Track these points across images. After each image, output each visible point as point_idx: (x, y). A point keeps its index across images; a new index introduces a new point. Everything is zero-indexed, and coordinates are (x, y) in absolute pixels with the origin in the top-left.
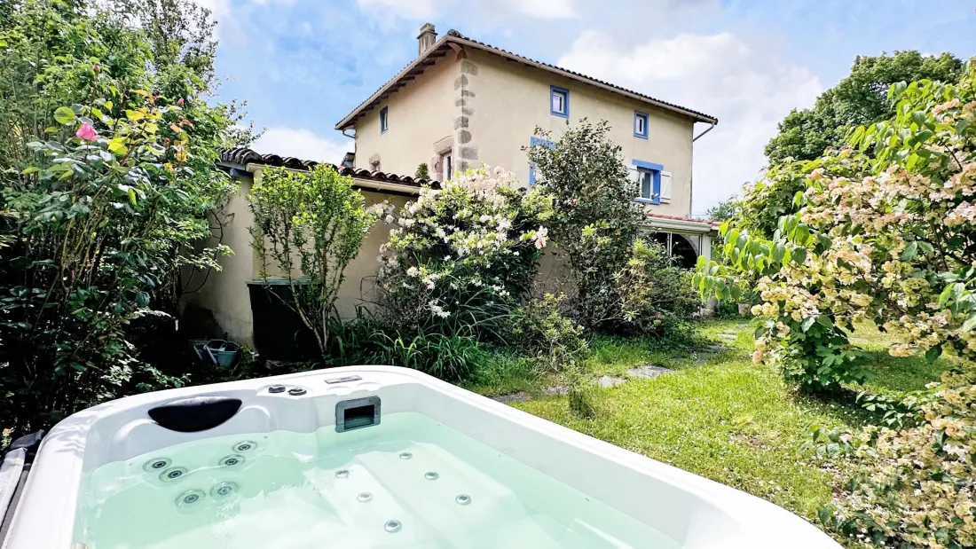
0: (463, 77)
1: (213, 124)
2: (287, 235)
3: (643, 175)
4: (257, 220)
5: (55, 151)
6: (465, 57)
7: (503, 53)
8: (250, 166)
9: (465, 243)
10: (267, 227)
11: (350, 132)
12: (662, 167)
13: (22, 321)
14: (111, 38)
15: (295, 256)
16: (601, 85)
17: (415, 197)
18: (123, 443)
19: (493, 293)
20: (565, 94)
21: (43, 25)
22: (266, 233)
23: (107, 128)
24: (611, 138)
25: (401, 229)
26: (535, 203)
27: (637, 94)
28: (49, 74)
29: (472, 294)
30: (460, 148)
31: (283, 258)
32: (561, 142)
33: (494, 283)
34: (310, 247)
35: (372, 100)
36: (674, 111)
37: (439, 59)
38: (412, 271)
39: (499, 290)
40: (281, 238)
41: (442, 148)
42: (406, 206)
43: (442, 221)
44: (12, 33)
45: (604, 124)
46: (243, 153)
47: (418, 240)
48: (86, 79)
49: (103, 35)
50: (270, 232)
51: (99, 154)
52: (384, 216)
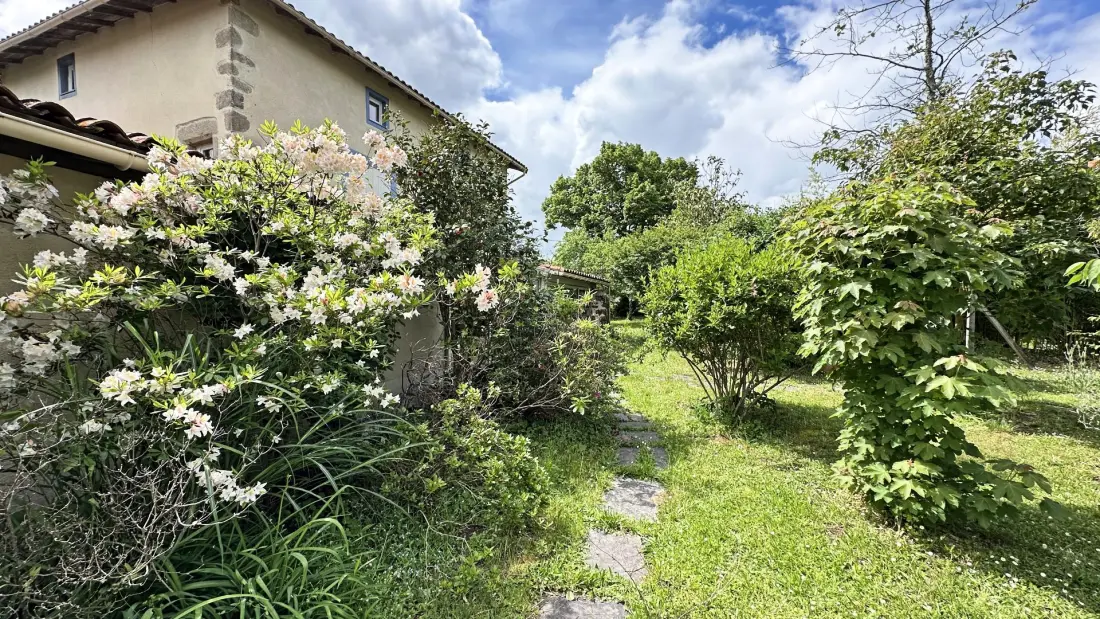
0: (232, 30)
6: (236, 2)
17: (136, 175)
20: (383, 103)
38: (121, 383)
41: (194, 135)
42: (101, 193)
43: (219, 240)
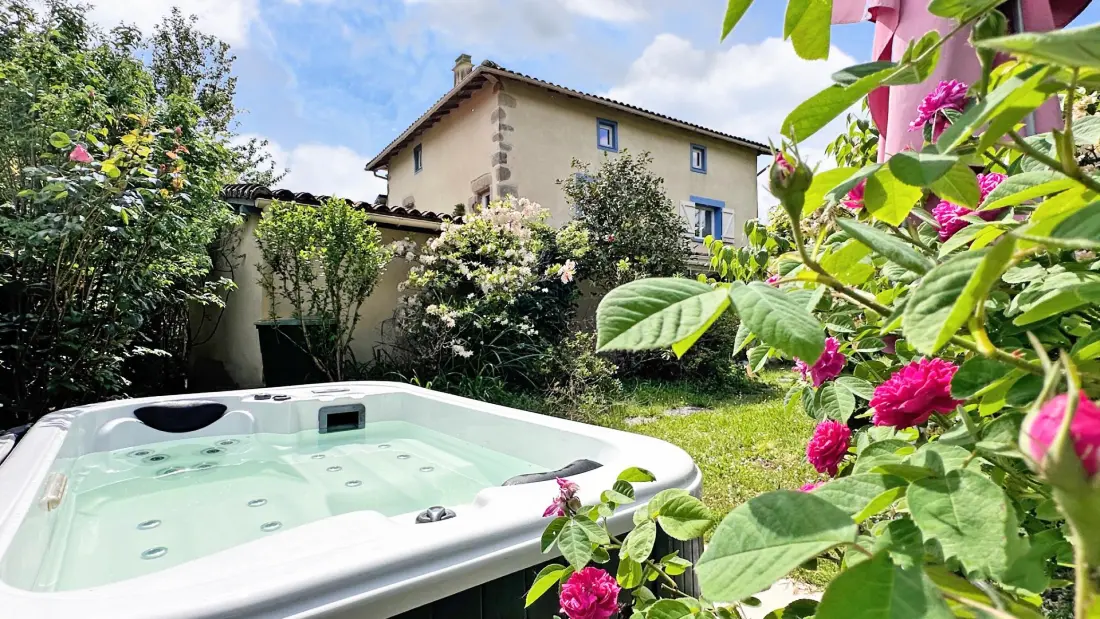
0: (500, 110)
1: (214, 154)
2: (297, 272)
3: (703, 213)
4: (266, 257)
5: (50, 174)
6: (502, 88)
7: (543, 84)
8: (259, 202)
9: (488, 278)
10: (276, 263)
11: (383, 172)
12: (723, 204)
13: (15, 344)
14: (112, 70)
15: (306, 294)
16: (652, 116)
17: (438, 233)
18: (108, 436)
19: (521, 332)
20: (613, 127)
21: (41, 57)
22: (275, 270)
23: (101, 152)
24: (653, 169)
25: (422, 267)
26: (570, 239)
27: (692, 125)
28: (44, 103)
29: (498, 333)
30: (498, 186)
31: (293, 295)
32: (600, 175)
33: (523, 321)
34: (321, 283)
35: (405, 136)
36: (734, 143)
37: (475, 91)
38: (432, 309)
39: (526, 328)
40: (291, 275)
41: (480, 187)
42: (428, 242)
43: (466, 258)
44: (10, 65)
45: (646, 155)
46: (252, 189)
47: (440, 278)
48: (82, 107)
49: (103, 67)
50: (280, 270)
51: (92, 176)
52: (404, 254)
